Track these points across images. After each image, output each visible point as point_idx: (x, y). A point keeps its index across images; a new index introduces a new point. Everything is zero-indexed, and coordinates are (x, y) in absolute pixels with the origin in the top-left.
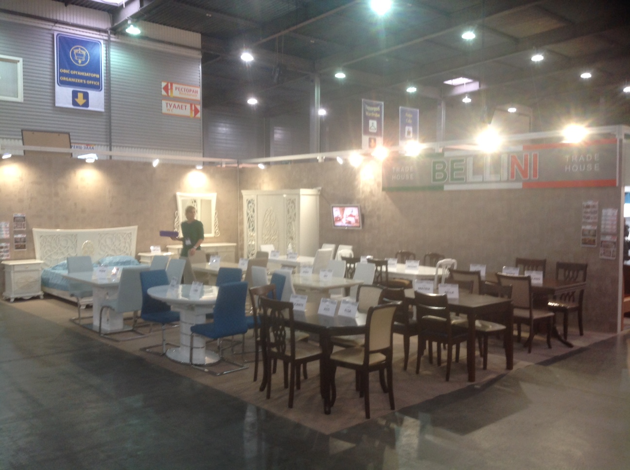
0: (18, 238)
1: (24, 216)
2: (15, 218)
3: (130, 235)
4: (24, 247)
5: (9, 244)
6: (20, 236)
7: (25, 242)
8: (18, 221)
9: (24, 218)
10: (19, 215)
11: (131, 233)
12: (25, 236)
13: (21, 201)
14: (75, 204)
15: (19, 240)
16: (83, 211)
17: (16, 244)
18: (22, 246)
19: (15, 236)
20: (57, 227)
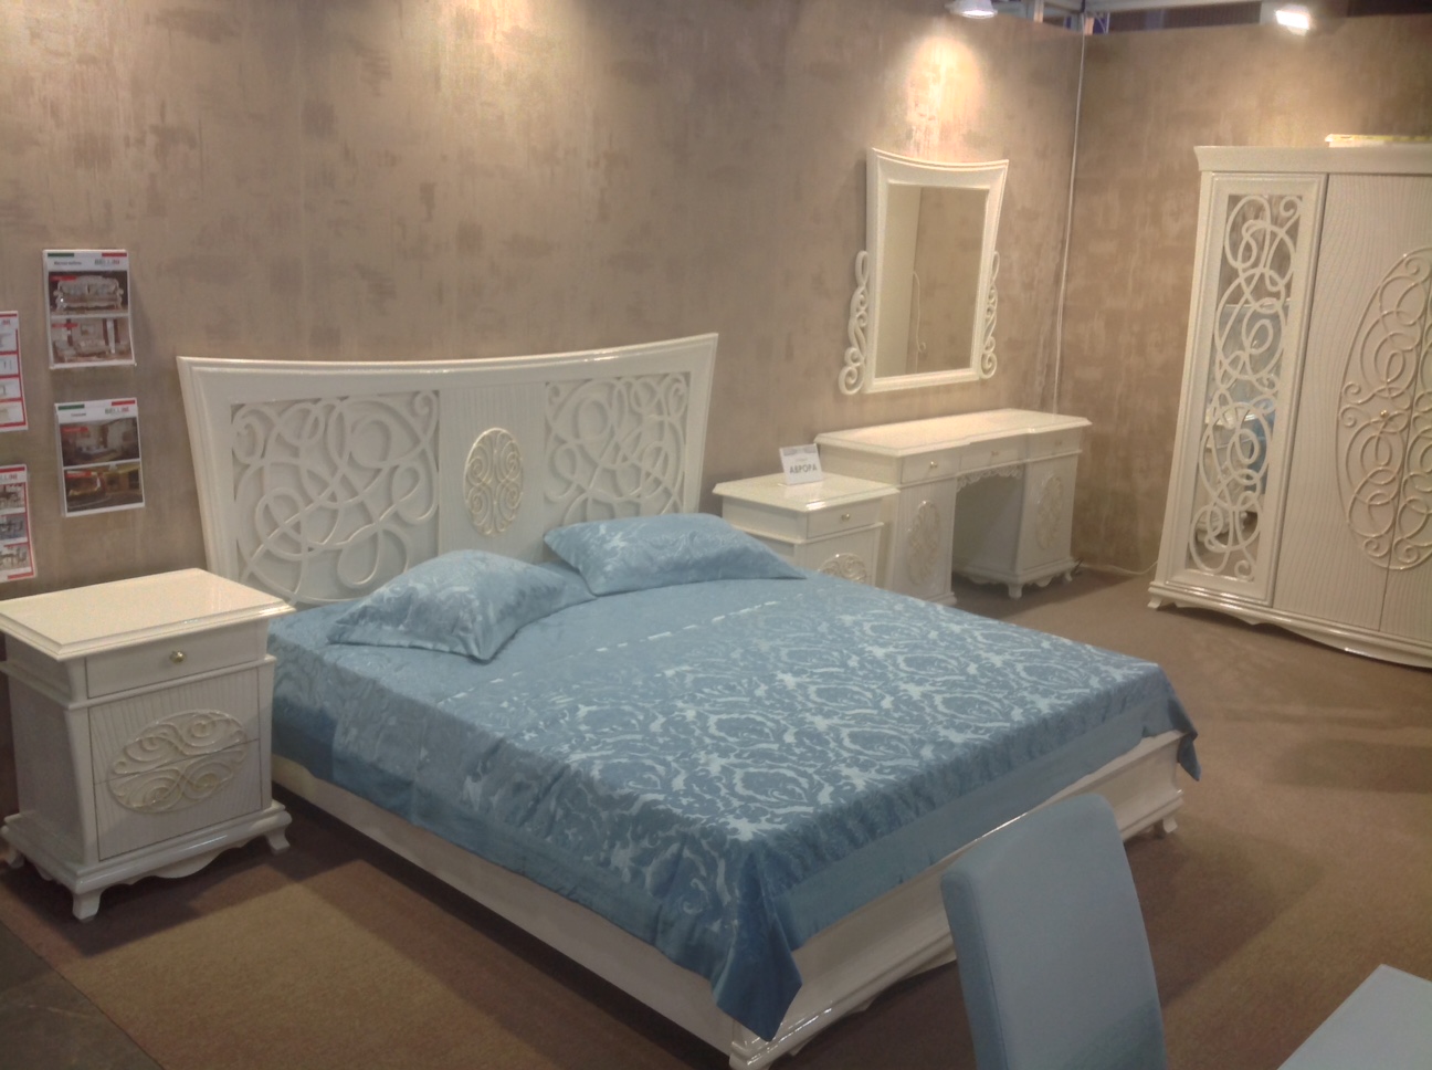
0: (83, 429)
1: (123, 265)
2: (55, 279)
3: (682, 386)
4: (127, 487)
5: (22, 477)
6: (96, 411)
7: (130, 452)
8: (80, 304)
9: (121, 277)
10: (86, 256)
11: (687, 376)
12: (133, 411)
13: (92, 152)
14: (427, 192)
15: (89, 443)
16: (469, 238)
17: (75, 470)
18: (113, 480)
19: (64, 417)
20: (326, 343)
